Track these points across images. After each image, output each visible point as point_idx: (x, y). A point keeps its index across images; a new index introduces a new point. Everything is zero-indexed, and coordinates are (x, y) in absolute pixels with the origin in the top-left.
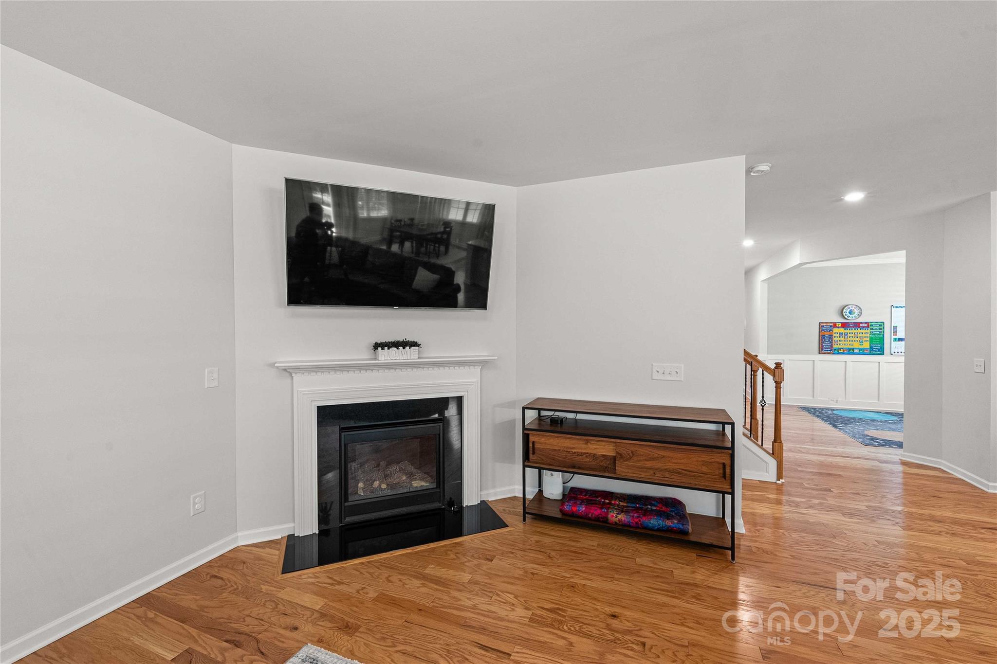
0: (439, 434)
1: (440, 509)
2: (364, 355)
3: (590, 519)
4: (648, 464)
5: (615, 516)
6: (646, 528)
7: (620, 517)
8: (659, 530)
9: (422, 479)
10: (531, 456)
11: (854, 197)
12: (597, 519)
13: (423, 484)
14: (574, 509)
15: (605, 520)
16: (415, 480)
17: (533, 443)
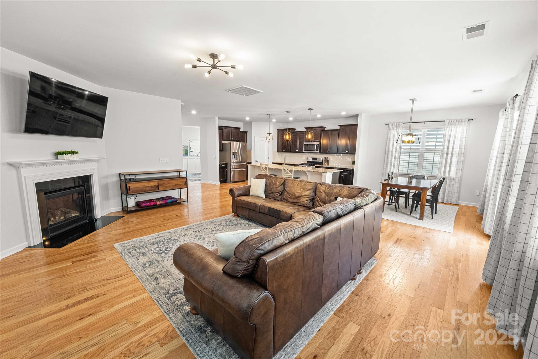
0: (83, 192)
1: (87, 222)
2: (50, 158)
3: (151, 206)
4: (167, 185)
5: (158, 203)
6: (167, 203)
7: (160, 202)
8: (171, 202)
9: (75, 213)
10: (128, 192)
11: (194, 112)
12: (154, 205)
13: (76, 215)
14: (146, 204)
15: (156, 205)
16: (73, 213)
17: (129, 187)
